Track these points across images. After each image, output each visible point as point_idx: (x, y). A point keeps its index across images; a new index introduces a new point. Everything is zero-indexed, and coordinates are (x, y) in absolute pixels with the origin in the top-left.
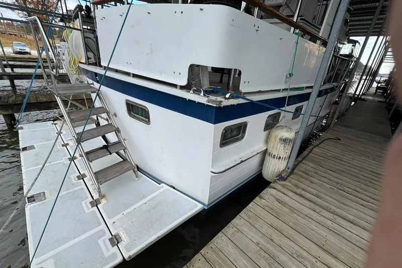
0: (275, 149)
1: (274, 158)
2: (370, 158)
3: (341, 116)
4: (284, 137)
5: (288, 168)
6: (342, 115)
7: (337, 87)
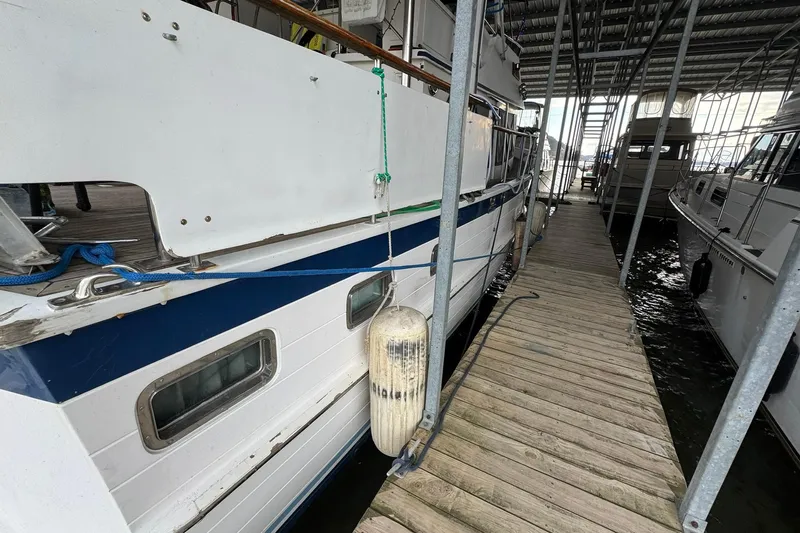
0: (383, 372)
1: (386, 396)
2: (595, 332)
3: (536, 240)
4: (396, 340)
5: (429, 417)
6: (538, 238)
7: (516, 188)
